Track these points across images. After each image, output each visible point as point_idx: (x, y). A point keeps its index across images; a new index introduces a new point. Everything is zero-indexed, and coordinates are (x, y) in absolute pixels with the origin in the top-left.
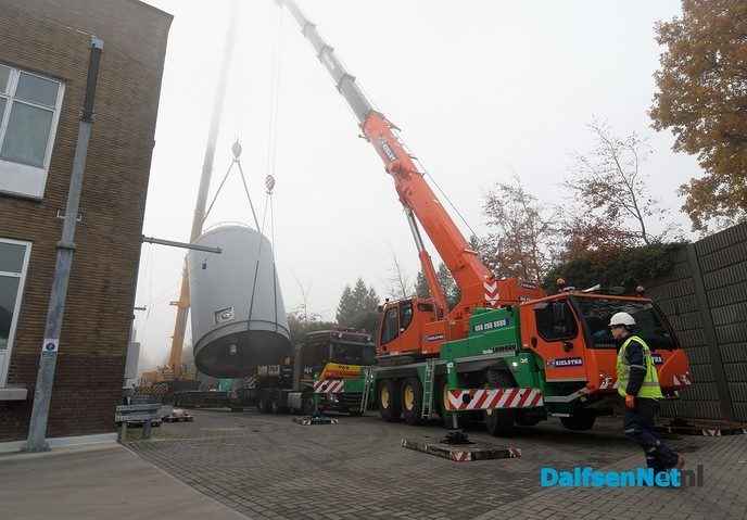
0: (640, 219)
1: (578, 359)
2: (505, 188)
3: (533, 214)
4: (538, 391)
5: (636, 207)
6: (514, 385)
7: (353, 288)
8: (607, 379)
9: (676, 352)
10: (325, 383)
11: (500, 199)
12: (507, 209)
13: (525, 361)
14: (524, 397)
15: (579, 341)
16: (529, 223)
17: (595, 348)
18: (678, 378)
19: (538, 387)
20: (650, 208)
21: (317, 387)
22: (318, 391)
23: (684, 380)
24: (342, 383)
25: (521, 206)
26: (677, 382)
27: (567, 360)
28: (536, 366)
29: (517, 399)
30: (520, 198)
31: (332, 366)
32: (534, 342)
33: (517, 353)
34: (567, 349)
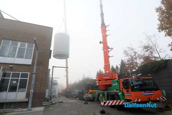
0: (159, 54)
1: (130, 94)
2: (128, 48)
3: (136, 53)
4: (123, 101)
5: (157, 51)
7: (99, 71)
8: (136, 99)
9: (158, 91)
10: (87, 95)
11: (127, 50)
12: (129, 52)
13: (121, 93)
14: (119, 102)
15: (130, 90)
16: (135, 55)
17: (133, 92)
18: (159, 98)
19: (123, 99)
20: (161, 51)
21: (86, 96)
23: (160, 98)
24: (91, 95)
25: (132, 51)
26: (158, 99)
27: (128, 94)
28: (123, 94)
29: (118, 103)
30: (132, 49)
31: (91, 90)
32: (122, 89)
33: (120, 91)
34: (127, 92)
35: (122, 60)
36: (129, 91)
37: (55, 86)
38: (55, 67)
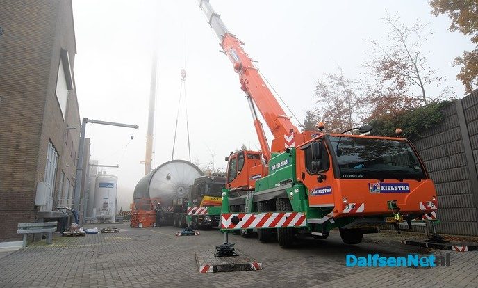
0: (422, 86)
1: (329, 188)
2: (331, 77)
3: (350, 93)
4: (303, 214)
5: (419, 78)
6: (291, 210)
8: (350, 205)
9: (423, 182)
10: (194, 209)
11: (326, 84)
12: (331, 90)
13: (297, 191)
14: (289, 220)
15: (330, 173)
16: (348, 100)
17: (342, 178)
18: (425, 204)
19: (303, 211)
20: (430, 78)
21: (189, 211)
22: (190, 214)
23: (430, 205)
24: (206, 209)
25: (341, 88)
26: (422, 207)
27: (322, 189)
28: (304, 195)
29: (283, 220)
30: (341, 82)
31: (207, 198)
32: (303, 175)
33: (293, 185)
34: (320, 180)
35: (309, 113)
36: (325, 177)
37: (106, 189)
38: (92, 122)
